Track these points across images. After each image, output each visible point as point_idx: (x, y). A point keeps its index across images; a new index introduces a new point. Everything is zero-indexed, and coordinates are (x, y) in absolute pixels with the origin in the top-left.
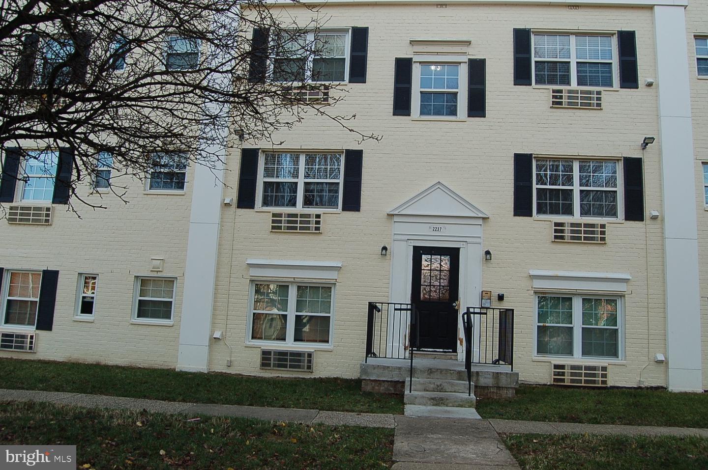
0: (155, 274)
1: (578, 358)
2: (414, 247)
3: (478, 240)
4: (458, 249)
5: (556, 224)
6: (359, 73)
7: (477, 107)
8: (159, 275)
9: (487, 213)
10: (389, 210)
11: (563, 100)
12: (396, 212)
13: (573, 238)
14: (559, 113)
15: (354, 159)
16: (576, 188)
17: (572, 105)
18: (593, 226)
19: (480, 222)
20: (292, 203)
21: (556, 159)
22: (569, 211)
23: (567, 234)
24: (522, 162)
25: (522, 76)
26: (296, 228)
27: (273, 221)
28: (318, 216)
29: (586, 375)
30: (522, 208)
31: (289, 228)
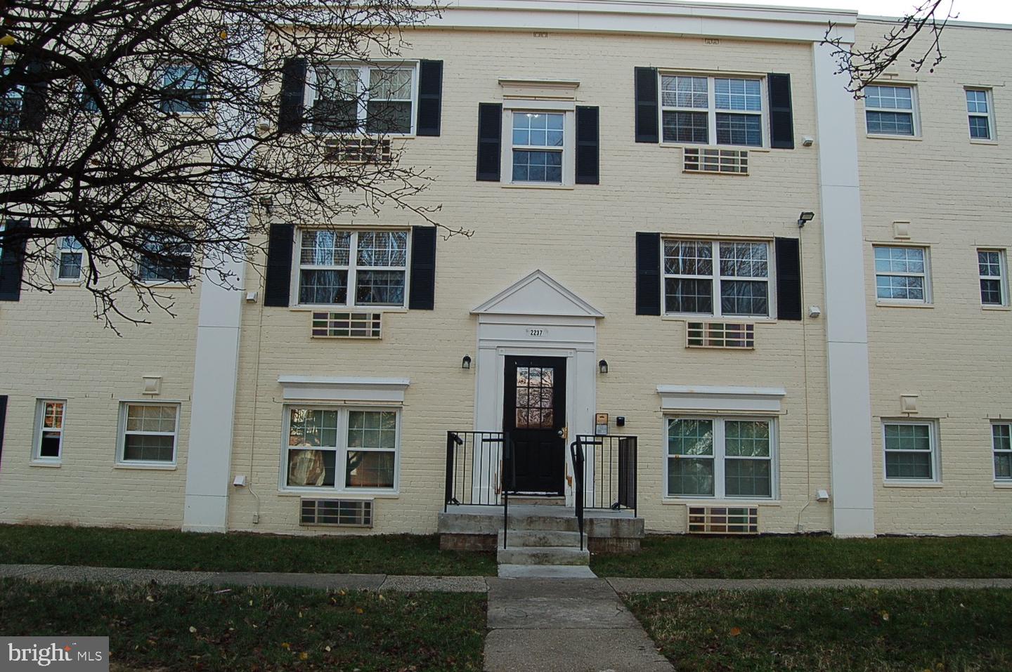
0: (149, 399)
1: (721, 499)
2: (506, 356)
3: (590, 347)
4: (565, 359)
5: (691, 325)
6: (430, 123)
7: (588, 170)
8: (155, 399)
9: (603, 312)
10: (472, 308)
11: (699, 163)
12: (482, 311)
13: (712, 343)
14: (693, 179)
15: (425, 240)
16: (716, 278)
17: (711, 170)
18: (737, 327)
19: (593, 323)
20: (341, 298)
21: (690, 240)
22: (706, 307)
23: (705, 338)
24: (647, 245)
25: (645, 131)
26: (346, 333)
27: (315, 324)
28: (377, 317)
29: (731, 520)
30: (647, 303)
31: (336, 333)
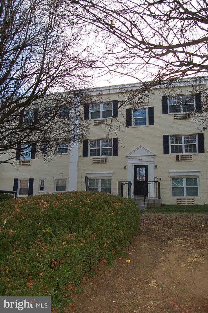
0: (60, 178)
1: (185, 196)
2: (134, 166)
3: (153, 162)
4: (147, 165)
5: (177, 156)
6: (116, 115)
7: (151, 122)
8: (62, 178)
9: (155, 154)
10: (126, 155)
11: (178, 117)
12: (128, 156)
13: (182, 160)
14: (177, 121)
15: (116, 140)
16: (183, 144)
17: (181, 119)
18: (188, 156)
19: (153, 157)
20: (99, 155)
21: (177, 136)
22: (181, 151)
23: (180, 159)
24: (166, 138)
25: (165, 111)
26: (99, 162)
27: (93, 161)
28: (106, 158)
29: (187, 201)
30: (166, 151)
31: (97, 162)
